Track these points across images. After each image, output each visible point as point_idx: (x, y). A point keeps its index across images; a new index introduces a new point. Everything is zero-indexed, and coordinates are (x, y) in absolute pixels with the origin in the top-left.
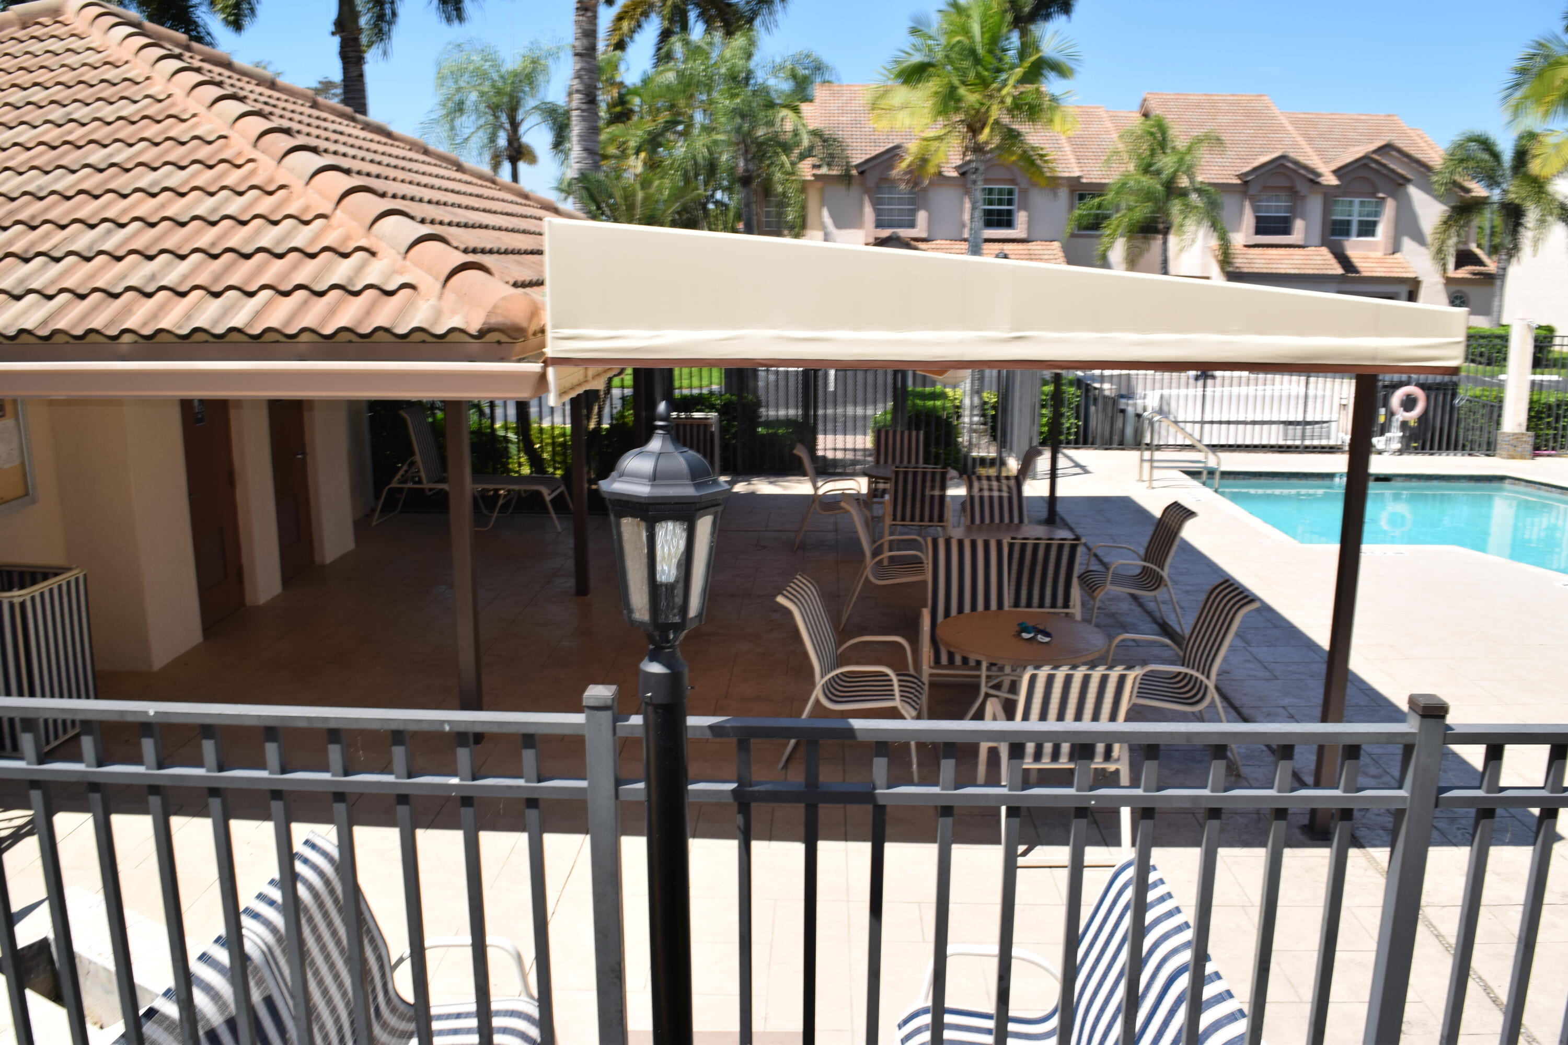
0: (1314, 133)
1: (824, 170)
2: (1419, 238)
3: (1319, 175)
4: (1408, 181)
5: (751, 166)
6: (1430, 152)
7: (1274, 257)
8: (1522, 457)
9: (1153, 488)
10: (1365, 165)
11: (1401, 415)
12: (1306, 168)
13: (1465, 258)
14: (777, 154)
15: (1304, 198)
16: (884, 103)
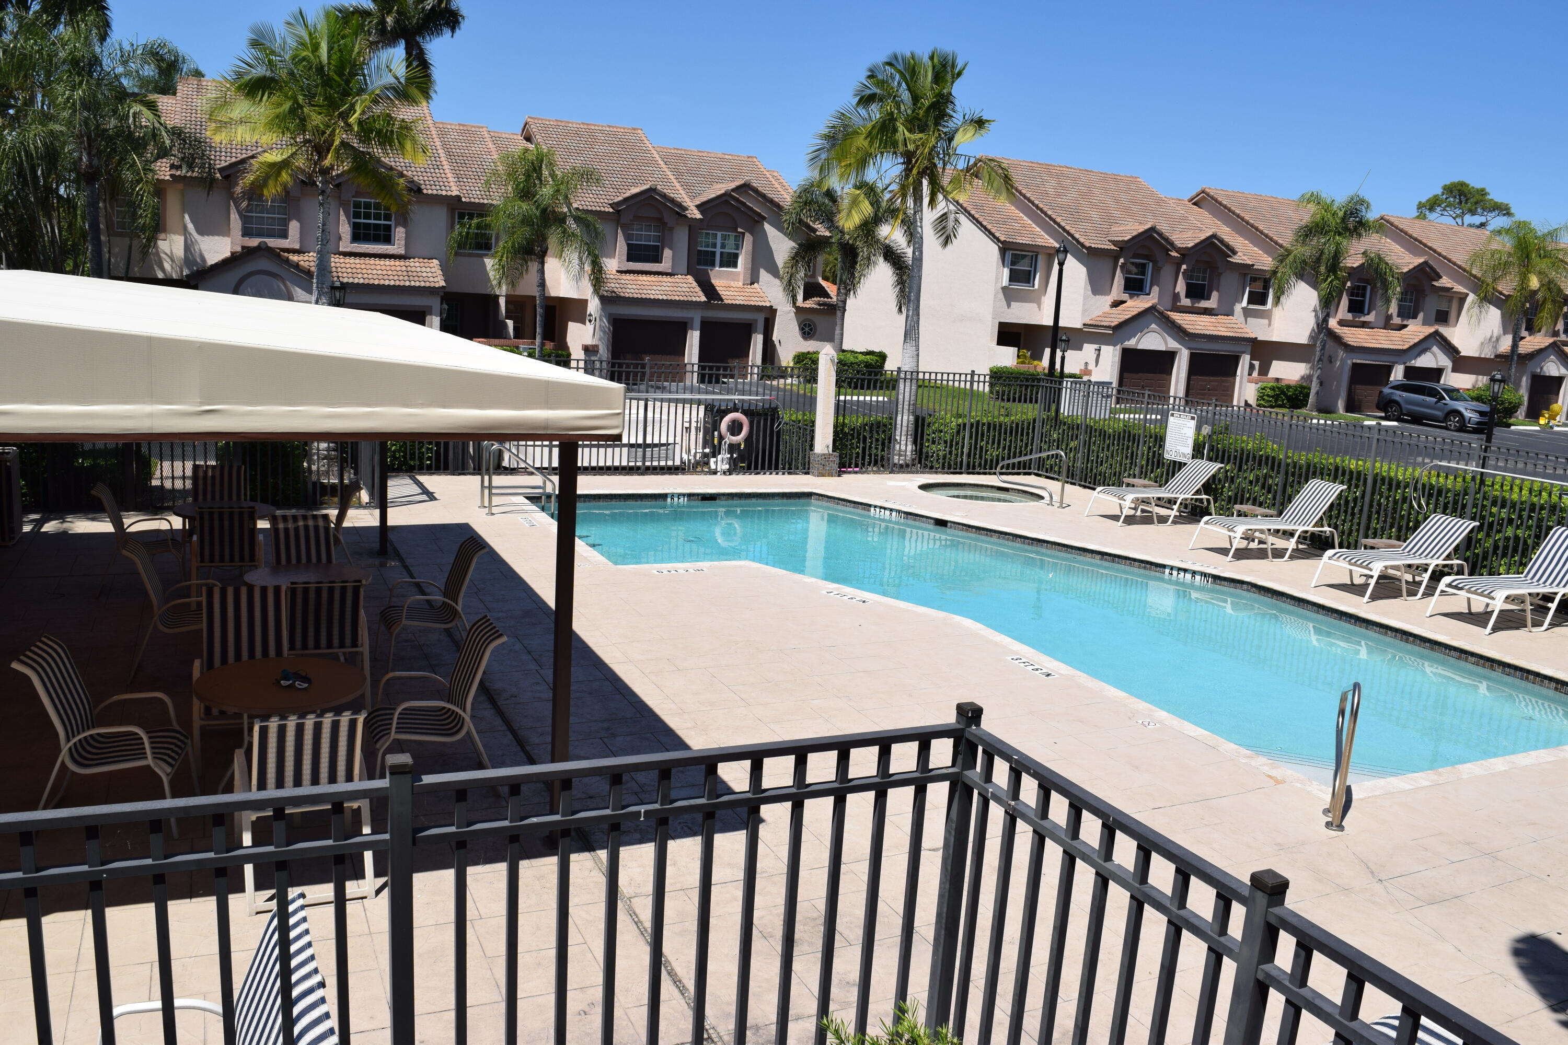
0: (683, 169)
1: (183, 172)
2: (773, 270)
3: (686, 209)
4: (764, 218)
5: (95, 162)
6: (783, 193)
7: (644, 283)
8: (831, 475)
9: (493, 514)
10: (727, 202)
11: (730, 439)
12: (673, 201)
13: (813, 290)
14: (127, 152)
15: (671, 229)
16: (222, 116)
